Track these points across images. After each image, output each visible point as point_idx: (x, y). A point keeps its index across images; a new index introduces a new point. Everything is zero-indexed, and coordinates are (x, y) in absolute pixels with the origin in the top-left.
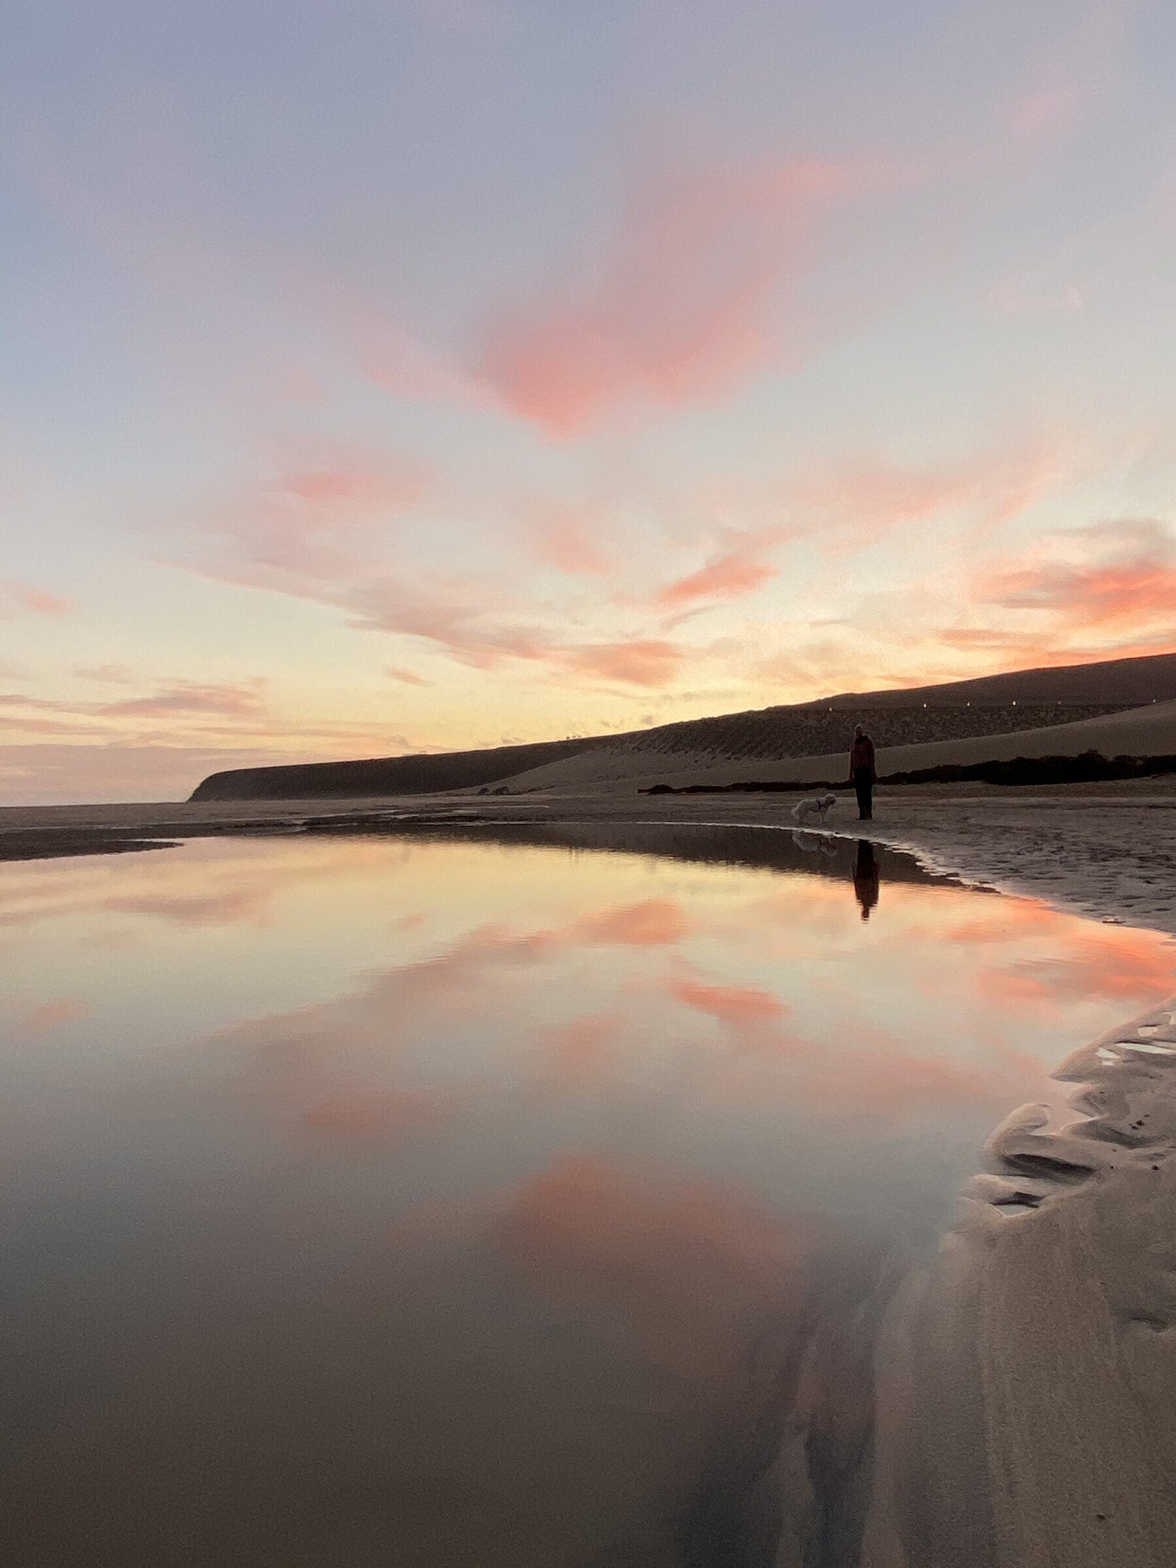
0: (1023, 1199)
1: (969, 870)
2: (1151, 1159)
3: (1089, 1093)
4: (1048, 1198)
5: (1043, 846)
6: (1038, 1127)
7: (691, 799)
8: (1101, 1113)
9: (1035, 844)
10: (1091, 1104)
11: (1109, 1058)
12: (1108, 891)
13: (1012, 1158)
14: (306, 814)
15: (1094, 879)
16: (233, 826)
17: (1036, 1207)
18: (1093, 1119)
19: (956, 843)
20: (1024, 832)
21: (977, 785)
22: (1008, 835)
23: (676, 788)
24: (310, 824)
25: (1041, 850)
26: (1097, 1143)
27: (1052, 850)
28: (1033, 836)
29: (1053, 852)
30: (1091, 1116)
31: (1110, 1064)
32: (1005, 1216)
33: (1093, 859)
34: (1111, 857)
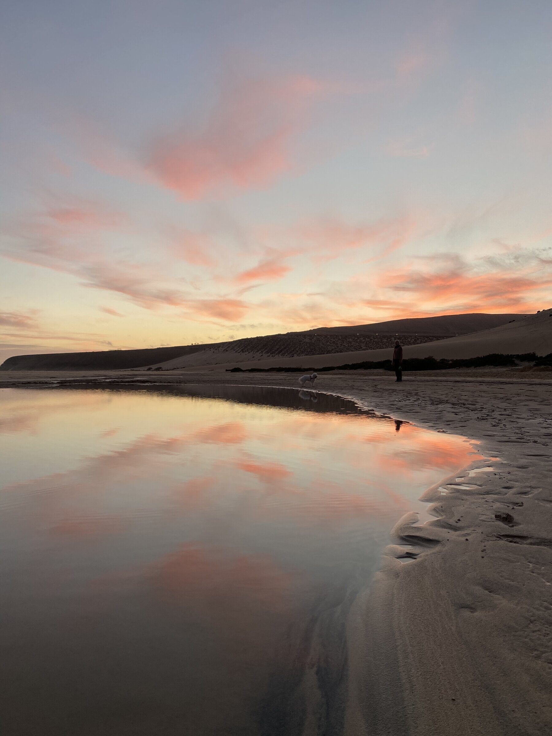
0: (409, 555)
1: (378, 408)
2: (465, 536)
3: (437, 507)
4: (421, 554)
5: (411, 398)
6: (415, 523)
7: (251, 375)
8: (442, 516)
9: (407, 397)
10: (437, 512)
11: (444, 492)
12: (439, 418)
13: (404, 537)
14: (59, 378)
15: (433, 413)
16: (21, 383)
17: (415, 559)
18: (438, 519)
19: (373, 396)
20: (402, 392)
21: (381, 371)
22: (395, 393)
23: (244, 370)
24: (61, 383)
25: (409, 400)
26: (441, 529)
27: (414, 400)
28: (405, 394)
29: (414, 401)
30: (438, 517)
31: (444, 494)
32: (402, 563)
33: (432, 404)
34: (440, 403)
